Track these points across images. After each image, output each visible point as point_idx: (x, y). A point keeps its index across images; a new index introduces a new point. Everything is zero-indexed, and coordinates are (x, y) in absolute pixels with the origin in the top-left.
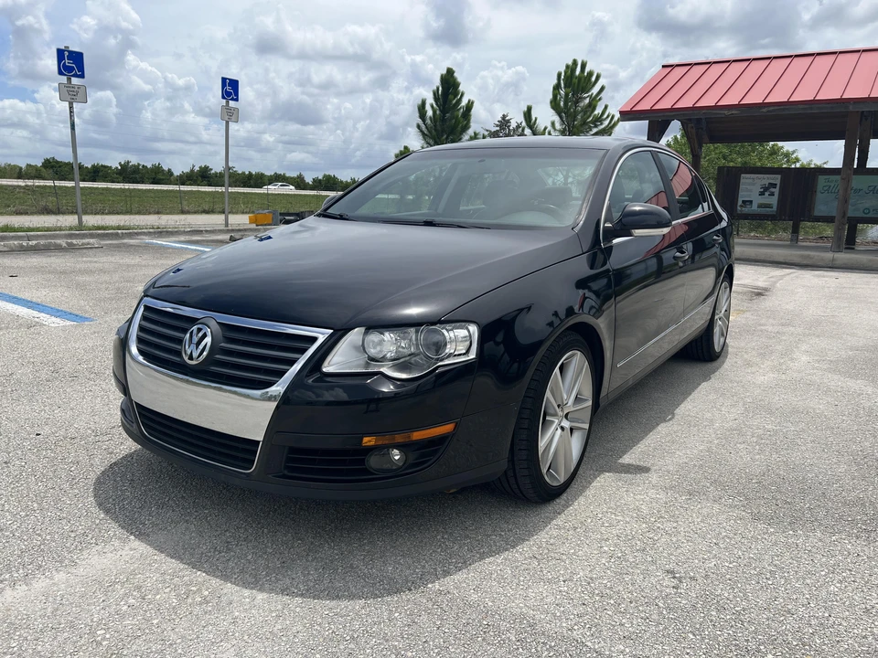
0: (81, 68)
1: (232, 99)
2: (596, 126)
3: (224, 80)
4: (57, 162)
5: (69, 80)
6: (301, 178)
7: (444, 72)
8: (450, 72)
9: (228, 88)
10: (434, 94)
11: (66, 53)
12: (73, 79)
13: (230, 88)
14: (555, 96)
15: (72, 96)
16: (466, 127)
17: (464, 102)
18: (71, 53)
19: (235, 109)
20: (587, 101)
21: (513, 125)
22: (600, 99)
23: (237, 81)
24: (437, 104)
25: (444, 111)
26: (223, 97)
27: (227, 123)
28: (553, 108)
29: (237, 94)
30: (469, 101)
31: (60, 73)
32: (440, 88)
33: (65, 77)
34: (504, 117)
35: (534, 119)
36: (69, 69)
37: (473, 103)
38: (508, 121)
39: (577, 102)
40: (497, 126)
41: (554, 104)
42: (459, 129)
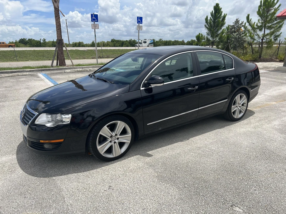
0: (97, 19)
1: (141, 23)
2: (276, 20)
3: (138, 17)
4: (115, 40)
5: (94, 23)
6: (183, 41)
7: (215, 5)
8: (217, 5)
9: (139, 20)
10: (211, 14)
11: (93, 15)
12: (95, 22)
13: (140, 20)
14: (259, 10)
15: (95, 27)
16: (223, 24)
17: (223, 15)
18: (95, 15)
19: (141, 26)
20: (273, 11)
21: (240, 22)
22: (278, 10)
23: (142, 17)
24: (212, 17)
25: (215, 20)
26: (138, 23)
27: (139, 31)
28: (258, 14)
29: (142, 21)
30: (224, 14)
31: (92, 21)
32: (214, 11)
33: (93, 22)
34: (237, 19)
35: (250, 19)
36: (94, 20)
37: (226, 15)
38: (239, 21)
39: (268, 12)
40: (234, 23)
41: (259, 13)
42: (220, 25)
